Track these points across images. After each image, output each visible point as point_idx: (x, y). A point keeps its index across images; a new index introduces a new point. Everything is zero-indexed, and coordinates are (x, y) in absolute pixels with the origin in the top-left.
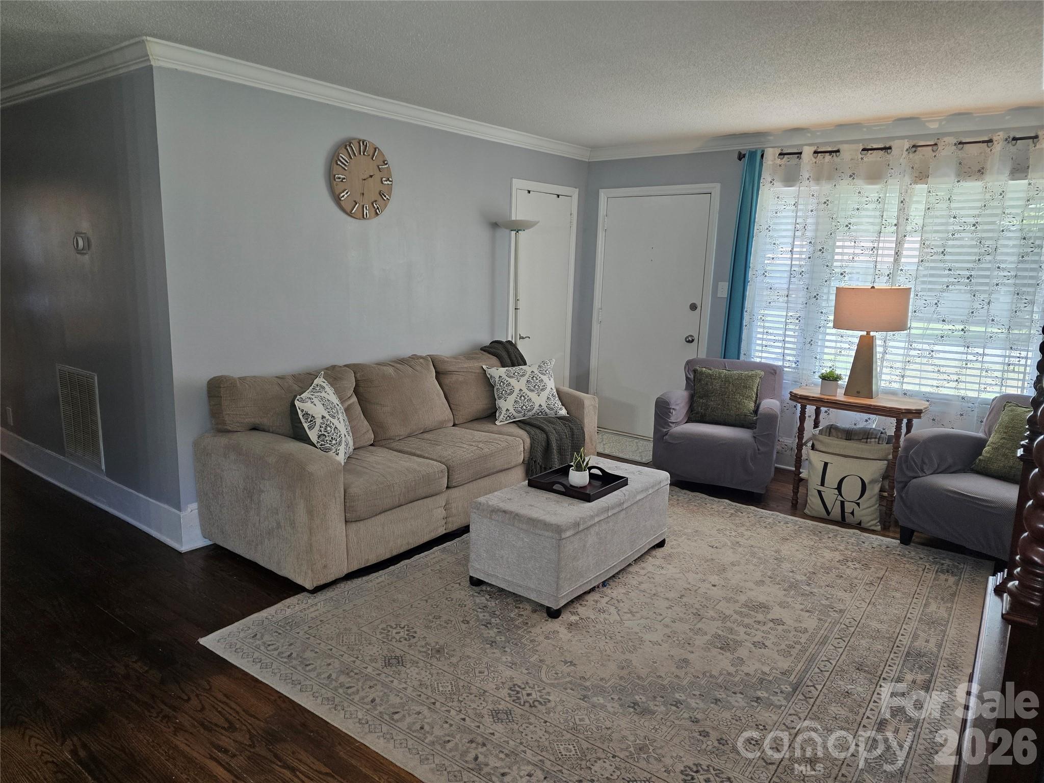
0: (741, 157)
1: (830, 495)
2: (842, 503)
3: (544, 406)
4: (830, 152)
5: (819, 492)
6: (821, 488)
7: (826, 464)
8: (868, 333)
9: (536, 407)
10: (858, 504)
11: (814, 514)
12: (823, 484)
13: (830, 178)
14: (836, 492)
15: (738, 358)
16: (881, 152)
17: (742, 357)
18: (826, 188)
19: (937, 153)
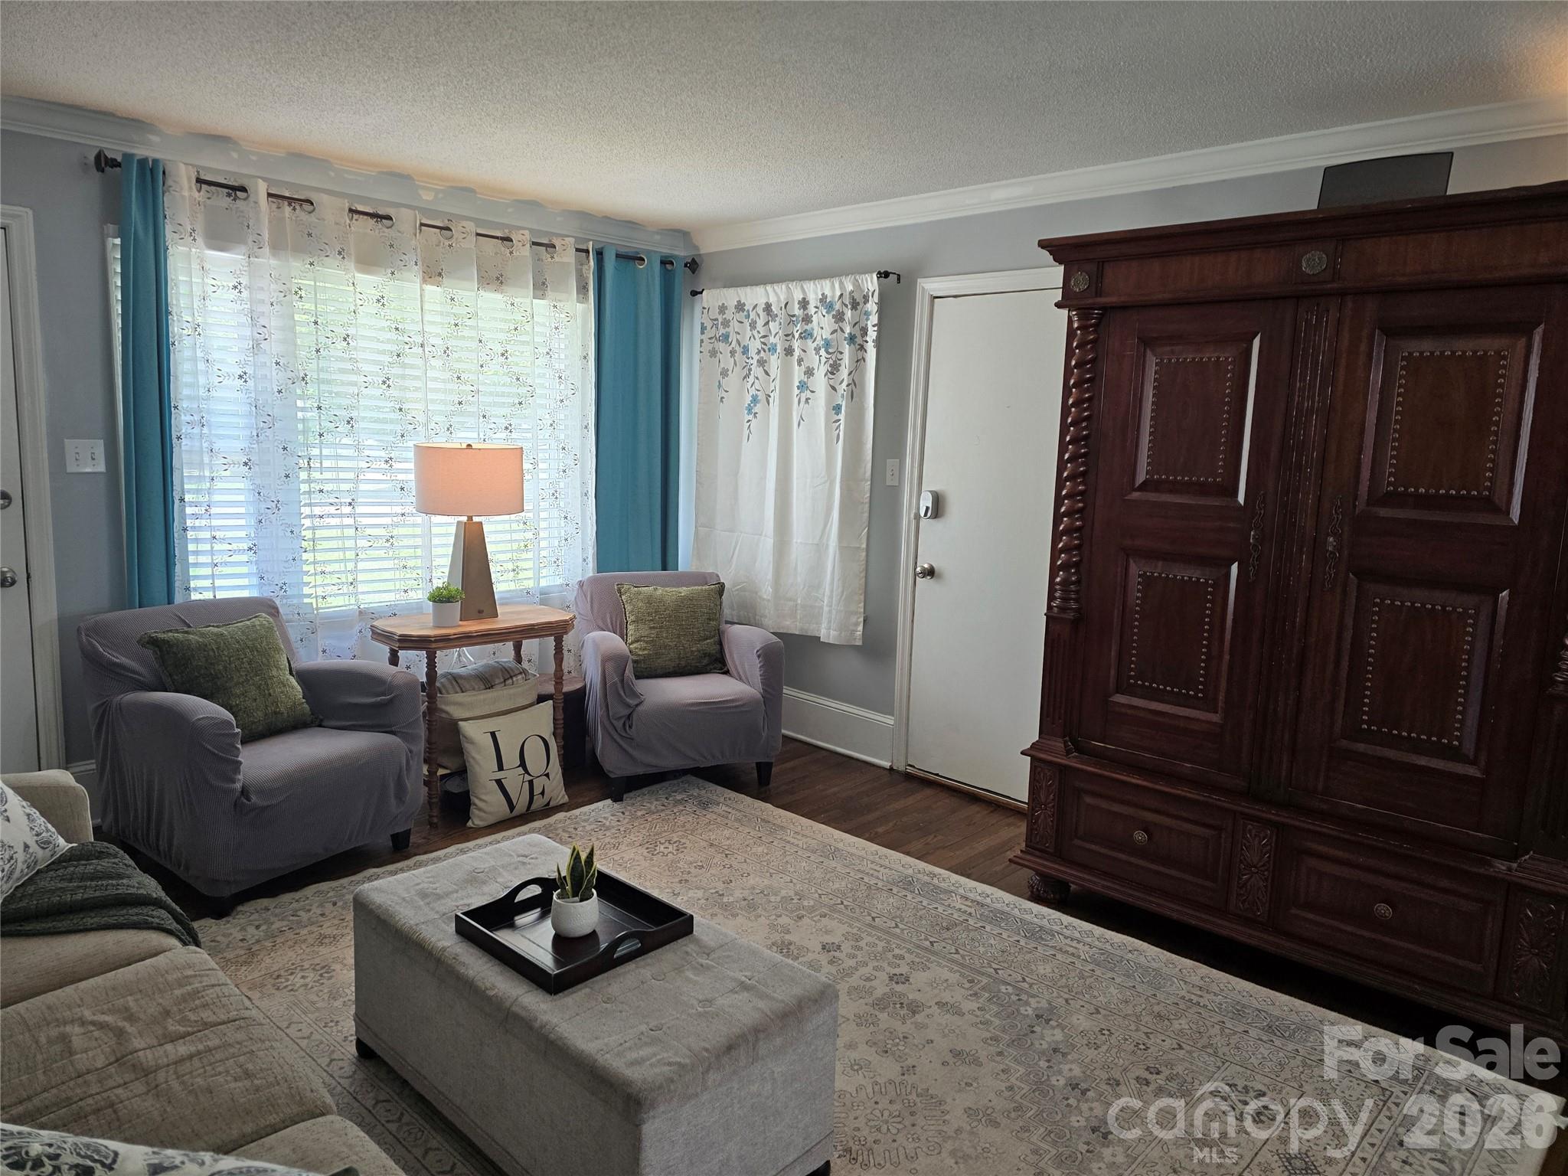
0: (103, 163)
1: (514, 780)
2: (531, 783)
3: (34, 848)
4: (291, 200)
5: (499, 782)
6: (500, 775)
7: (493, 734)
8: (470, 518)
9: (20, 856)
10: (547, 775)
11: (492, 820)
12: (501, 768)
13: (299, 250)
14: (521, 770)
15: (170, 601)
16: (372, 222)
17: (178, 599)
18: (297, 265)
19: (453, 241)
